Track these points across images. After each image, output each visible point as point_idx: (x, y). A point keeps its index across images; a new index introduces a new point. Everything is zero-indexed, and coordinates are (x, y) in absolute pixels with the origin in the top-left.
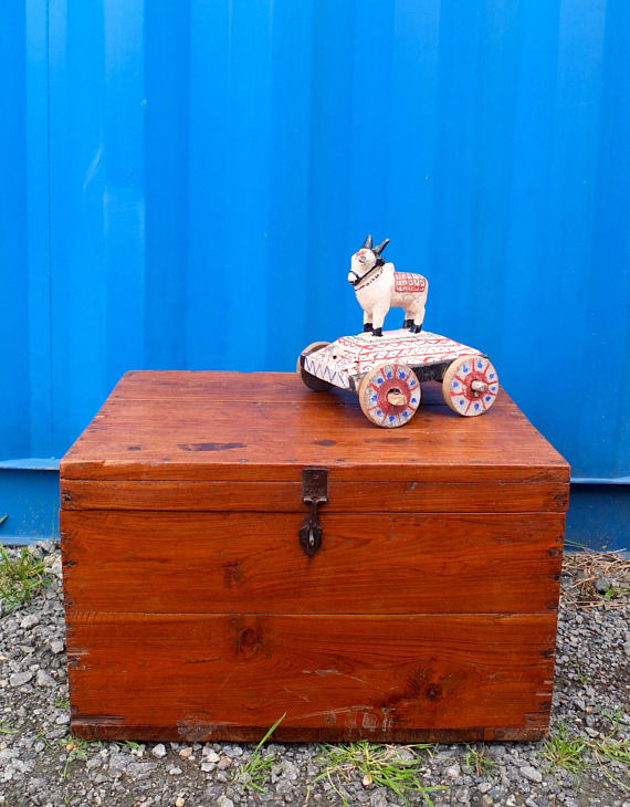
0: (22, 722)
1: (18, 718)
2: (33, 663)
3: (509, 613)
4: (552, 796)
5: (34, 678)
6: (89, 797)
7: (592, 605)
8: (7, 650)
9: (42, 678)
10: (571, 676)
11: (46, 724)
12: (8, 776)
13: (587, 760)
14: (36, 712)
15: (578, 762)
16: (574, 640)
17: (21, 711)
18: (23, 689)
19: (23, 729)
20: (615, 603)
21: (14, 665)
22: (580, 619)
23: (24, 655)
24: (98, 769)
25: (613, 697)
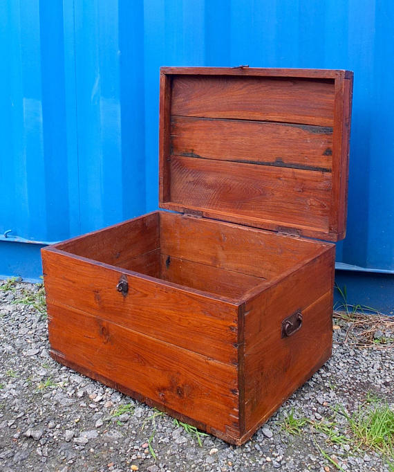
0: (24, 372)
1: (24, 370)
2: (42, 345)
3: (213, 359)
4: (273, 446)
5: (39, 353)
6: (37, 411)
7: (365, 346)
8: (34, 338)
9: (44, 353)
10: (326, 384)
11: (35, 375)
12: (5, 396)
13: (306, 430)
14: (33, 369)
15: (299, 431)
16: (341, 364)
17: (26, 368)
18: (32, 358)
19: (22, 376)
20: (382, 346)
21: (34, 345)
22: (352, 353)
23: (40, 340)
24: (48, 399)
25: (345, 399)
